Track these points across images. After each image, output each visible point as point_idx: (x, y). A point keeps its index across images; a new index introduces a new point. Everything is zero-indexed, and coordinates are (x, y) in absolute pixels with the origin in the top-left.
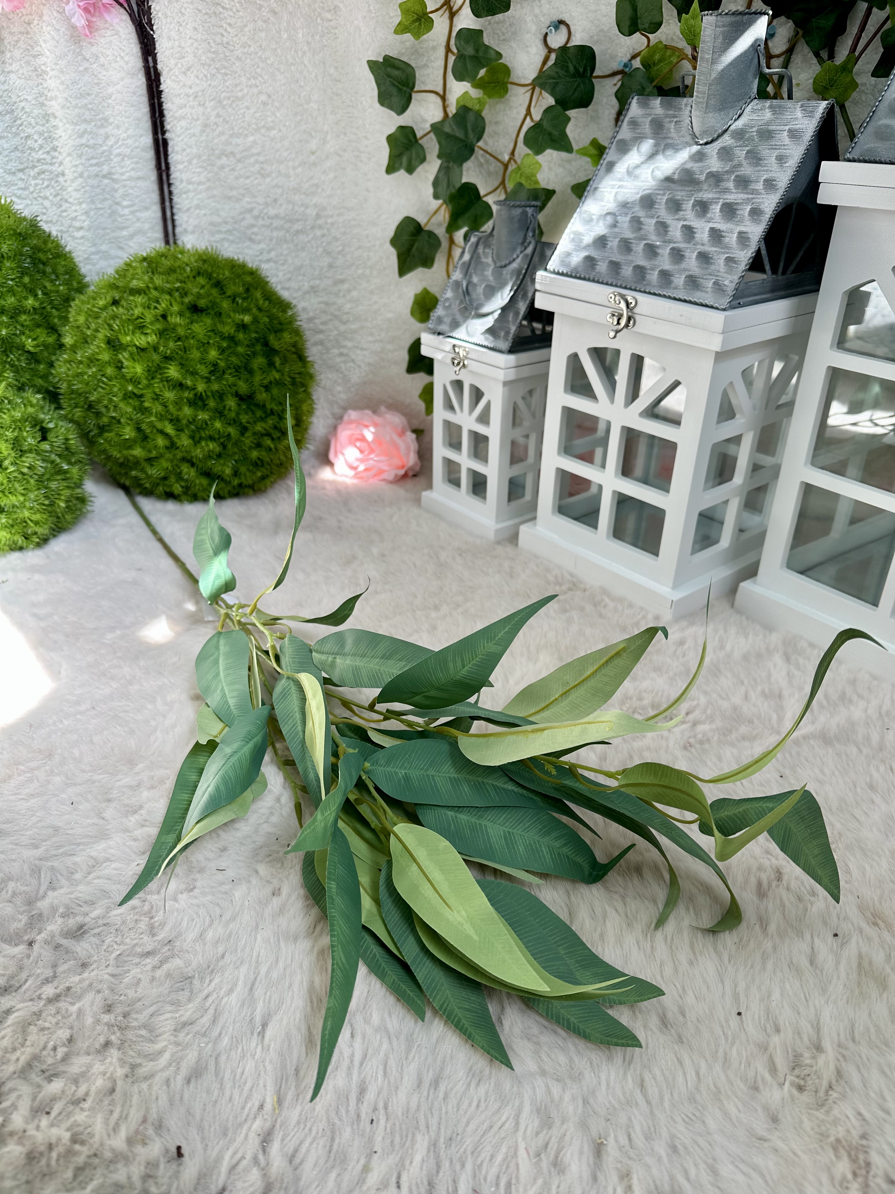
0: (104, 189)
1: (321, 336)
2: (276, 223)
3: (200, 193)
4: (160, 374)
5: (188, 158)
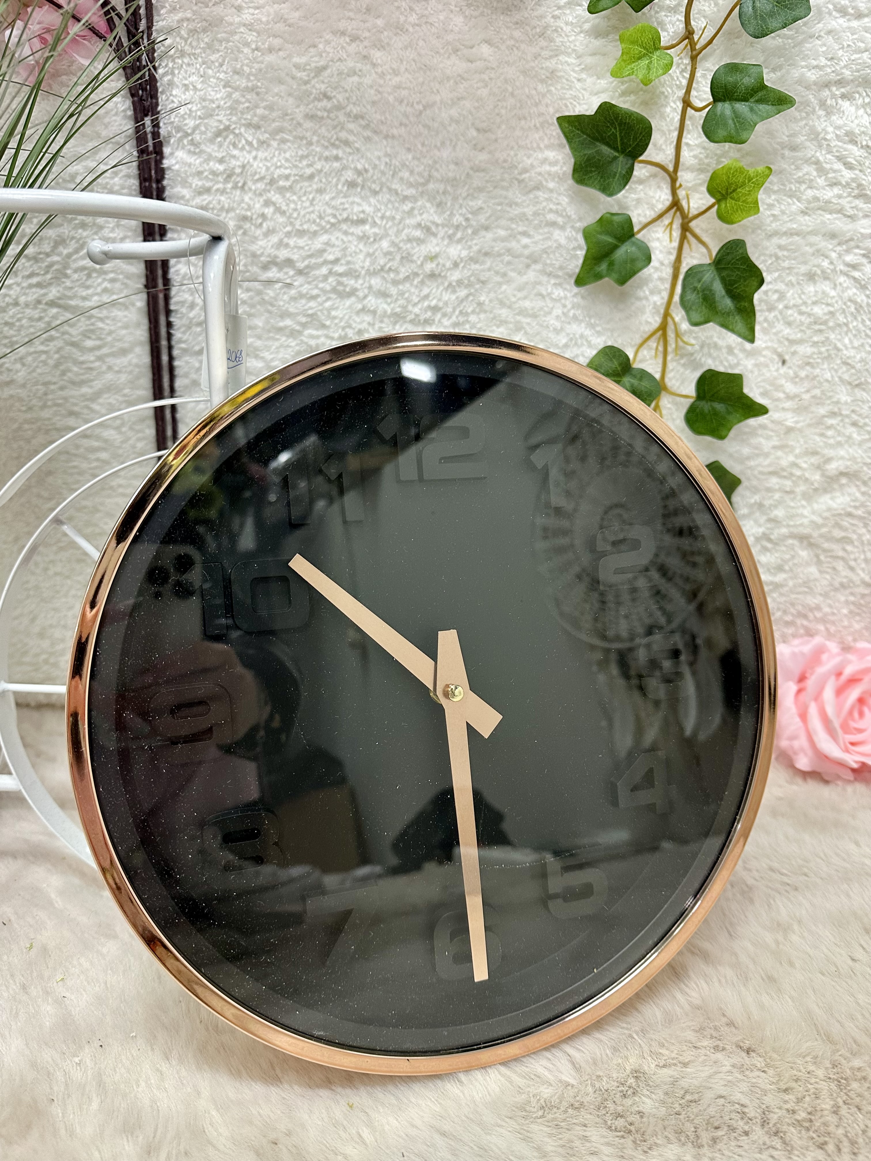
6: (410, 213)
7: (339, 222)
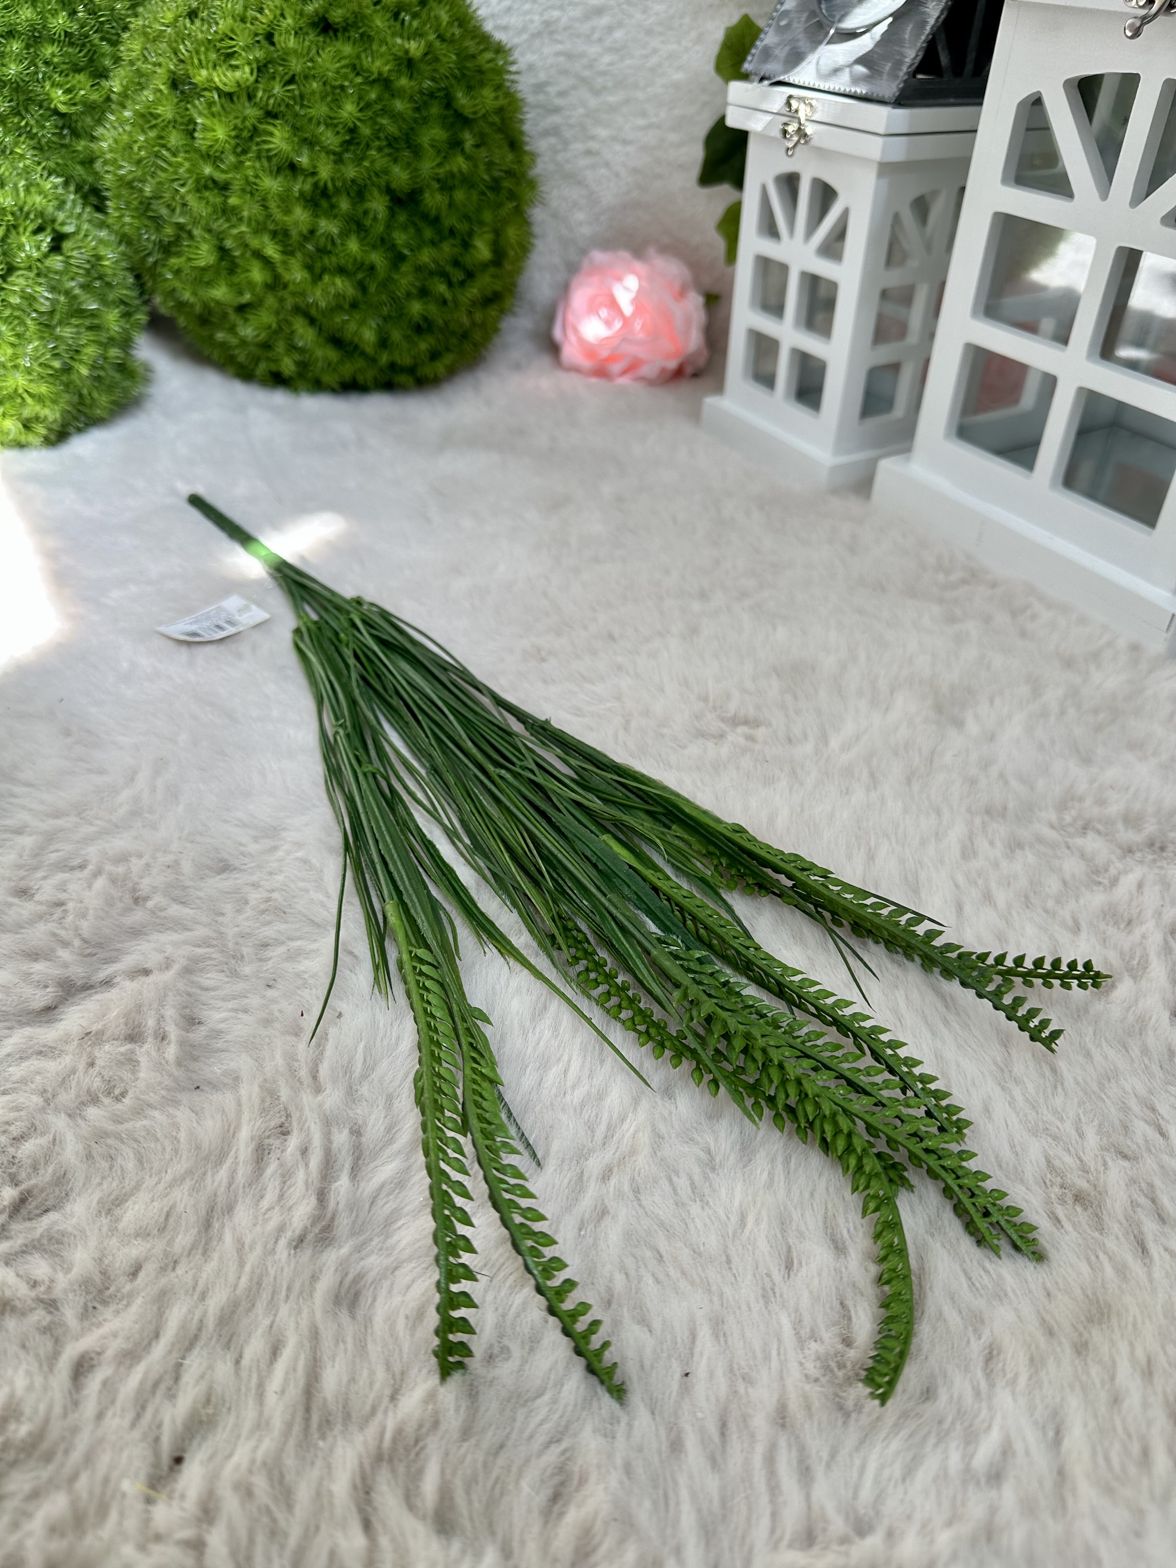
1: (556, 119)
4: (258, 144)
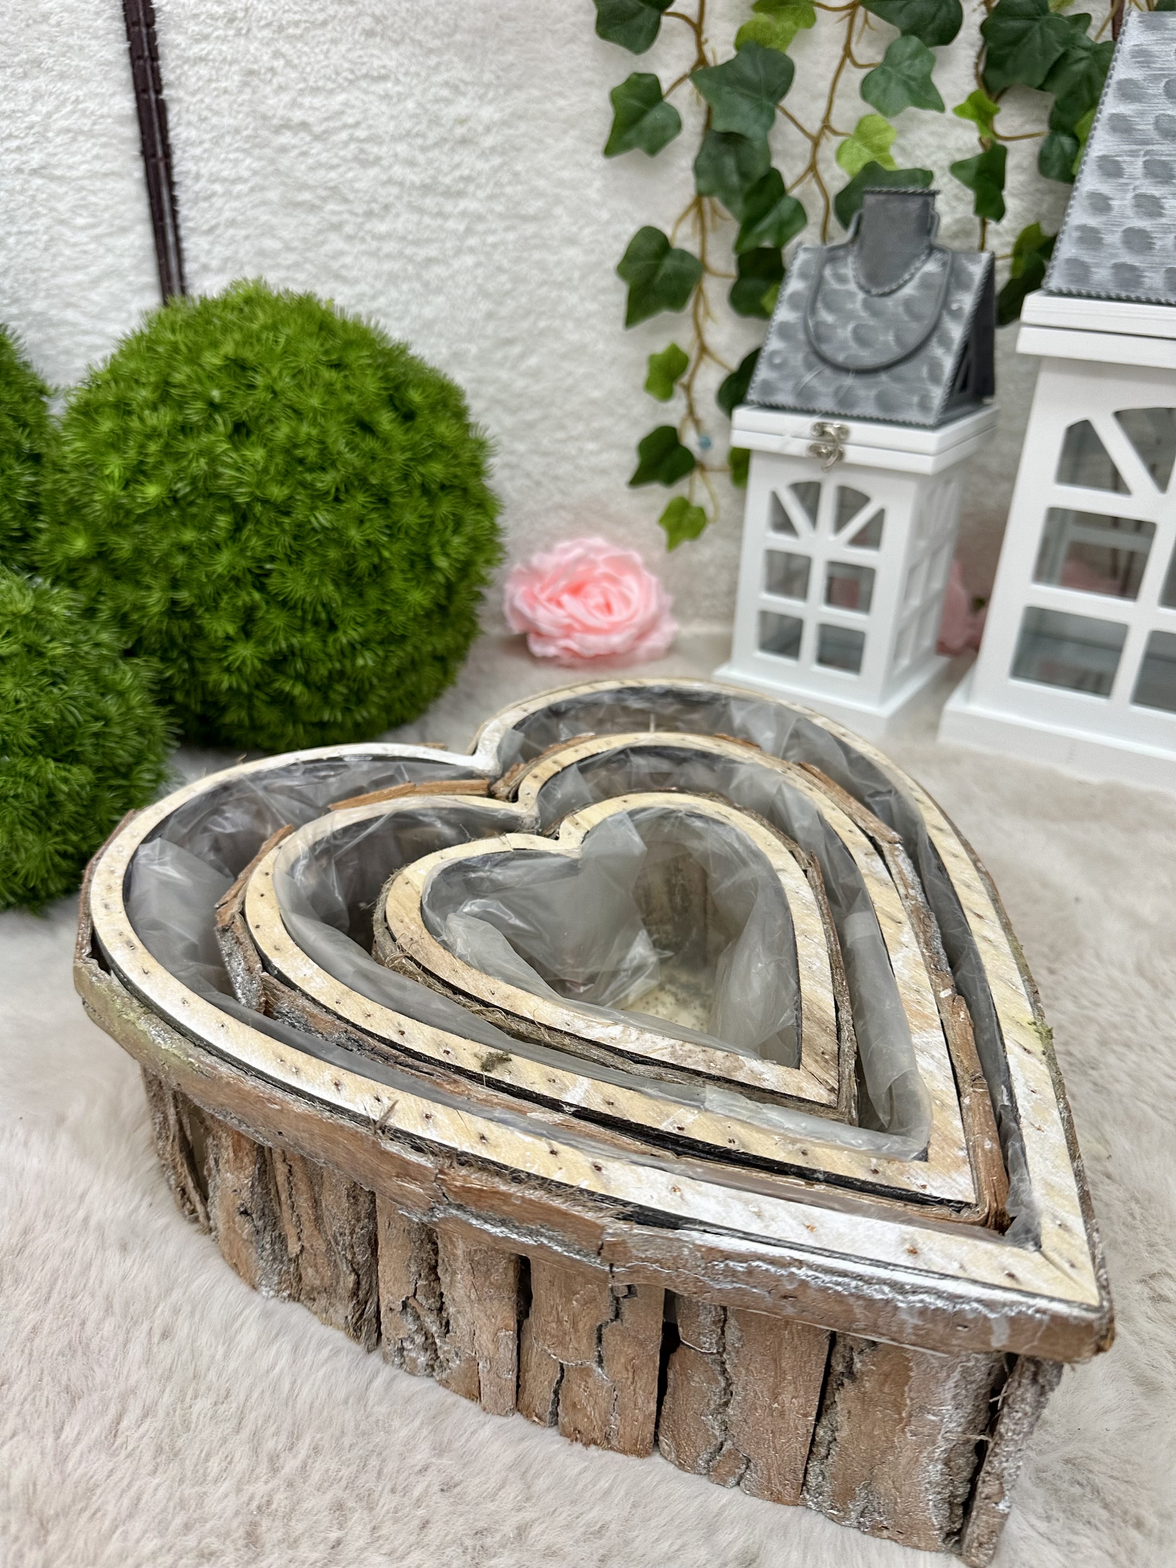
0: (33, 197)
2: (389, 247)
3: (238, 197)
5: (214, 134)
6: (436, 68)
7: (358, 79)
